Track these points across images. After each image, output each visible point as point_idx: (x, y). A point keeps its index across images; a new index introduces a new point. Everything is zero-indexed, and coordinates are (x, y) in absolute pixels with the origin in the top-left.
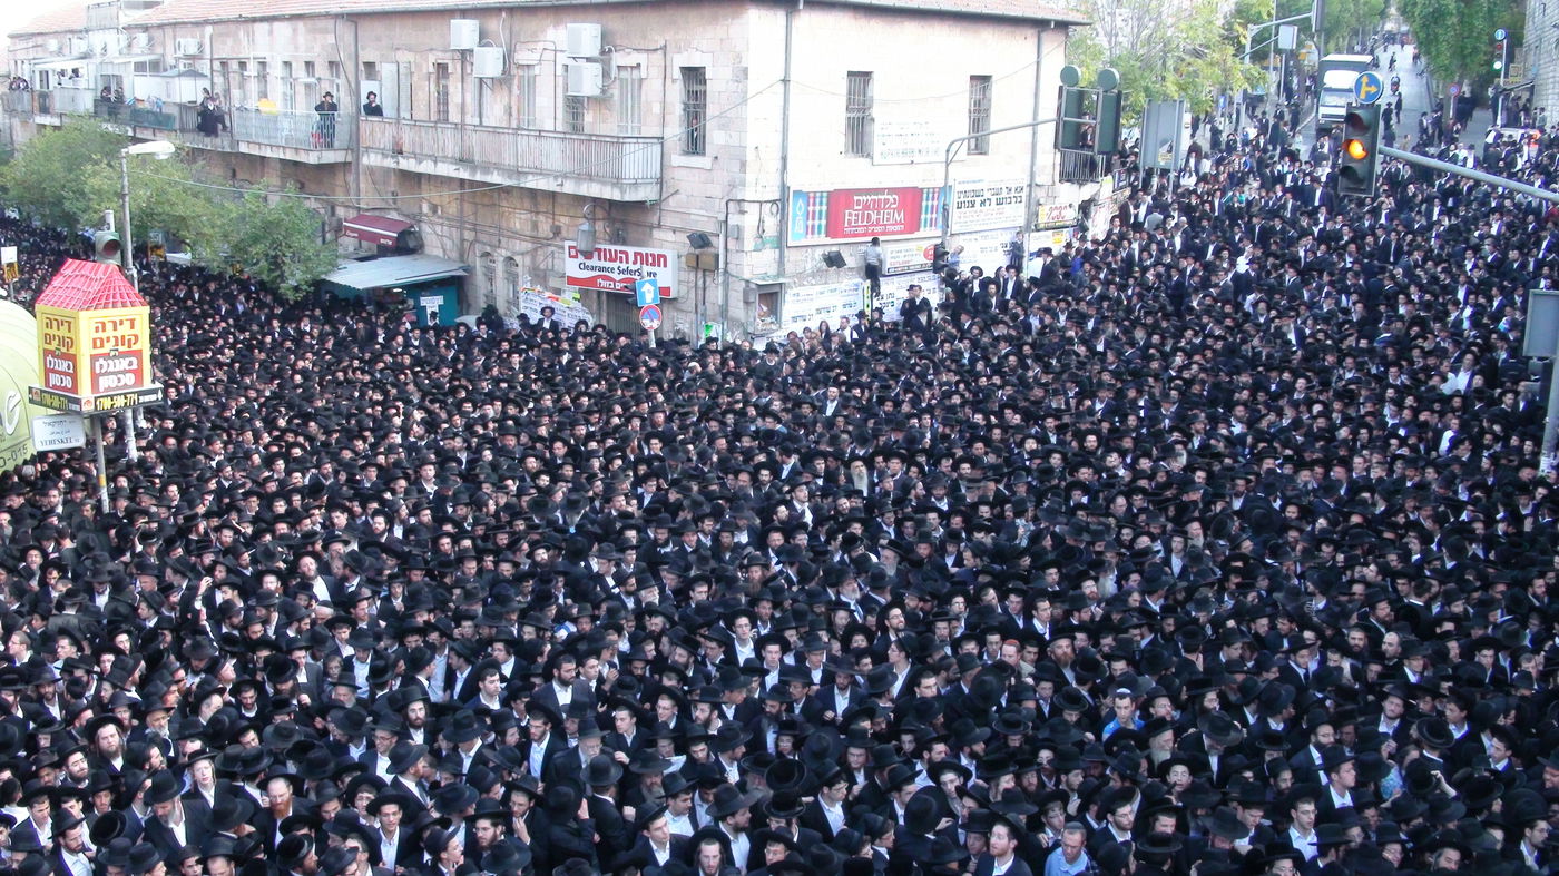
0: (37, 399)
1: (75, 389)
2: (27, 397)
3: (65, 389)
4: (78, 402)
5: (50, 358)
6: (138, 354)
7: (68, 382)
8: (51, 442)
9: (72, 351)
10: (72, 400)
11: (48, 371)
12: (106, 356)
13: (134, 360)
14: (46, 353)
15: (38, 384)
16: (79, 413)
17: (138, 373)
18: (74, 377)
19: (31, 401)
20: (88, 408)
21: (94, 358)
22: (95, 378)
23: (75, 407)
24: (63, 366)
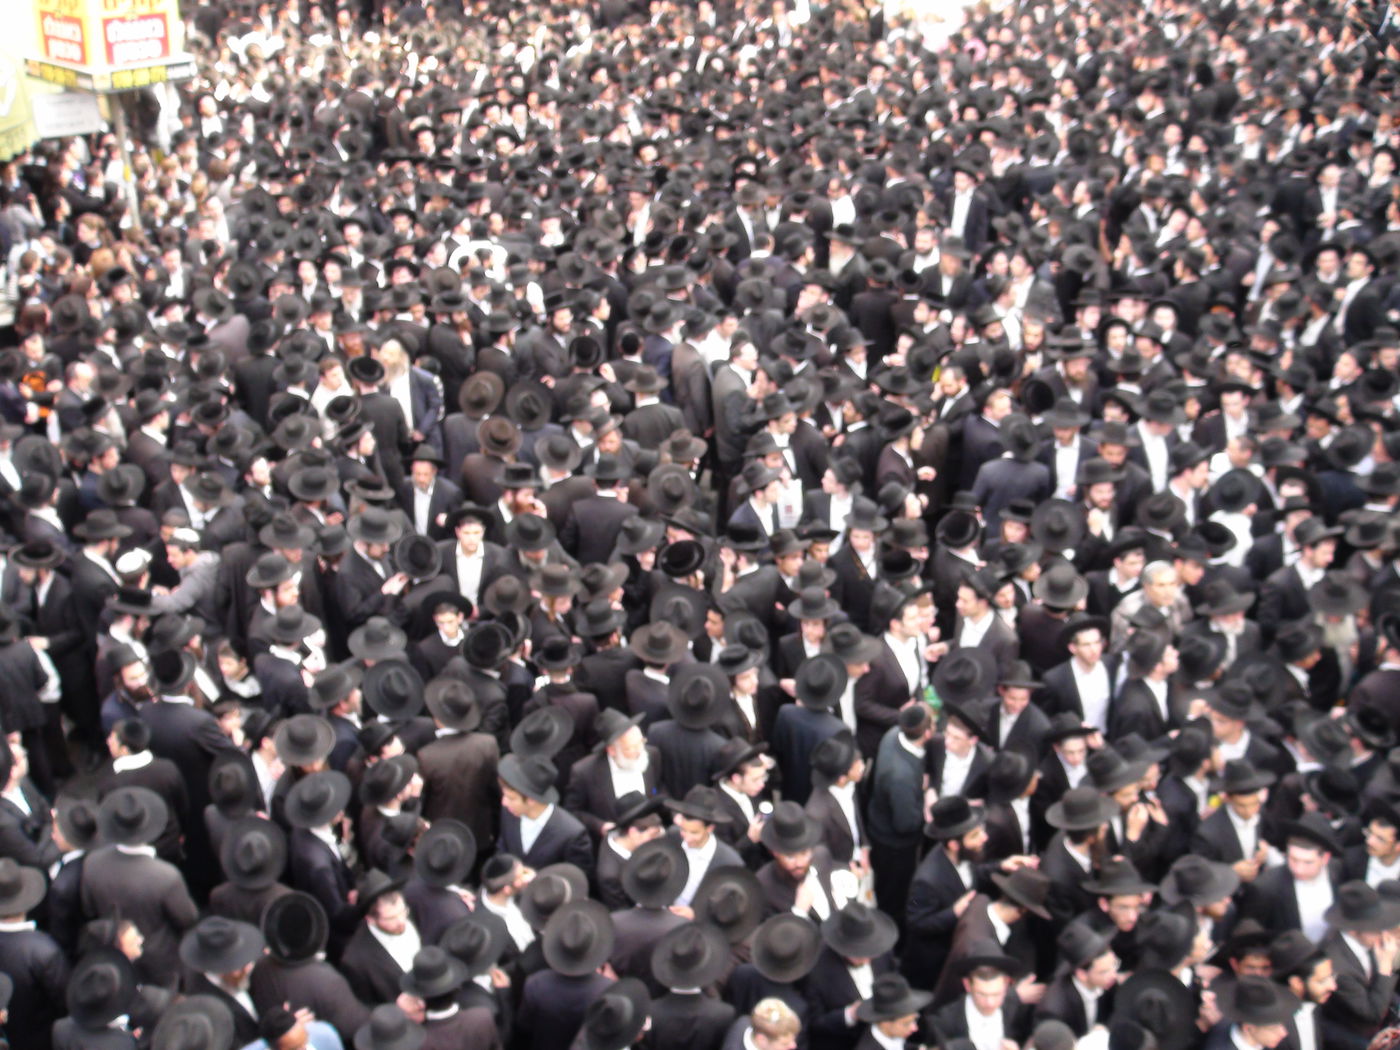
0: (36, 72)
1: (83, 60)
2: (24, 69)
3: (72, 60)
4: (88, 77)
5: (48, 20)
6: (162, 17)
7: (74, 52)
8: (59, 126)
9: (76, 14)
10: (80, 75)
11: (47, 38)
12: (122, 20)
13: (158, 23)
14: (44, 15)
15: (38, 56)
16: (93, 92)
17: (164, 41)
18: (82, 45)
19: (29, 74)
20: (102, 84)
21: (107, 22)
22: (109, 47)
23: (85, 83)
24: (68, 30)
